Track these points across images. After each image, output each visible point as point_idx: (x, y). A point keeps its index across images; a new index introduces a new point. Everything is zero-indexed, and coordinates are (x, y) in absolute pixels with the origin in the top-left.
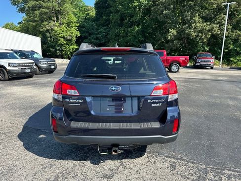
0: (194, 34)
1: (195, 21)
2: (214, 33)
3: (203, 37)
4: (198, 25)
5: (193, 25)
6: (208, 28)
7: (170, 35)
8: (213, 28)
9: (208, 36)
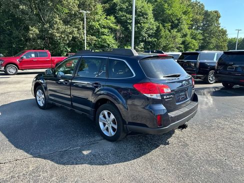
0: (57, 35)
1: (56, 22)
2: (75, 36)
3: (66, 38)
4: (60, 26)
5: (56, 26)
6: (68, 30)
7: (32, 34)
8: (73, 31)
9: (70, 38)
